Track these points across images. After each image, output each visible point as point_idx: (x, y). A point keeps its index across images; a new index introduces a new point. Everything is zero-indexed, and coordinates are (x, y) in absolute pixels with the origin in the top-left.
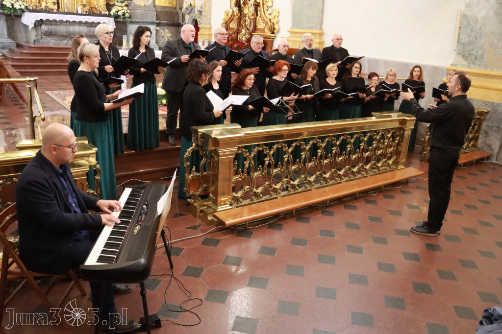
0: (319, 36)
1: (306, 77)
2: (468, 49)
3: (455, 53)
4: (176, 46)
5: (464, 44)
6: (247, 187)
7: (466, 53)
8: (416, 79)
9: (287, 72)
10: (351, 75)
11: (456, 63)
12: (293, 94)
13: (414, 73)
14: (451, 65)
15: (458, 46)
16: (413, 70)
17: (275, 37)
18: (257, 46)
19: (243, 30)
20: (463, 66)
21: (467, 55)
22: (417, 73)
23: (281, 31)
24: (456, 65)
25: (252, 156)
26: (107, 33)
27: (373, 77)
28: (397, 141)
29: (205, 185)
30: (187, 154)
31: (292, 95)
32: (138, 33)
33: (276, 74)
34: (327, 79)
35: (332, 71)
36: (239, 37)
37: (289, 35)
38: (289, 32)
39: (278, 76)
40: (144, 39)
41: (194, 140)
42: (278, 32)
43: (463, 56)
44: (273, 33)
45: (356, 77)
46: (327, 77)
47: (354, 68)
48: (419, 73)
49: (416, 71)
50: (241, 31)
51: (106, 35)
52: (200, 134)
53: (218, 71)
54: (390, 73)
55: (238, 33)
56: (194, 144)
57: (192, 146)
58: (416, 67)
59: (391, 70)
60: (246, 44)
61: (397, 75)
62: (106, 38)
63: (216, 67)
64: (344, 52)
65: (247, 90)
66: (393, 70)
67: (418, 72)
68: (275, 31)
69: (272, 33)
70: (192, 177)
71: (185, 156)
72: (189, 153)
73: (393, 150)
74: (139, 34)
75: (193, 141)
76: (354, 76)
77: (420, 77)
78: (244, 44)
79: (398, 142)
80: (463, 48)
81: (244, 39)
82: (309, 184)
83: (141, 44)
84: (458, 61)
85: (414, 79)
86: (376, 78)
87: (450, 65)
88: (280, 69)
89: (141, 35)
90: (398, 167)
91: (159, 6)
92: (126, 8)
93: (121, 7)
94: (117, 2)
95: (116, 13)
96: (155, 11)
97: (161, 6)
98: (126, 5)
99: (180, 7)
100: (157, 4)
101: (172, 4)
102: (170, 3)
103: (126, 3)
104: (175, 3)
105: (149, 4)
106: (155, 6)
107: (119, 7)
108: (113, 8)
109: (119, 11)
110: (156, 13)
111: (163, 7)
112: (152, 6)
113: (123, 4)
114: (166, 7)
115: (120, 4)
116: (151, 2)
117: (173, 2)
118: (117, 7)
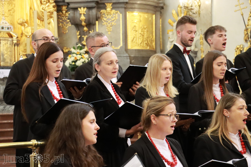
91: (133, 50)
92: (86, 56)
93: (80, 54)
94: (74, 48)
95: (73, 63)
96: (128, 58)
97: (136, 50)
98: (87, 52)
99: (161, 49)
100: (130, 47)
101: (150, 46)
102: (147, 44)
103: (86, 49)
104: (154, 44)
105: (119, 48)
106: (126, 50)
107: (77, 54)
108: (68, 57)
109: (77, 60)
110: (129, 60)
111: (139, 51)
112: (124, 50)
113: (83, 51)
114: (142, 50)
115: (78, 51)
116: (121, 45)
117: (152, 43)
118: (74, 55)
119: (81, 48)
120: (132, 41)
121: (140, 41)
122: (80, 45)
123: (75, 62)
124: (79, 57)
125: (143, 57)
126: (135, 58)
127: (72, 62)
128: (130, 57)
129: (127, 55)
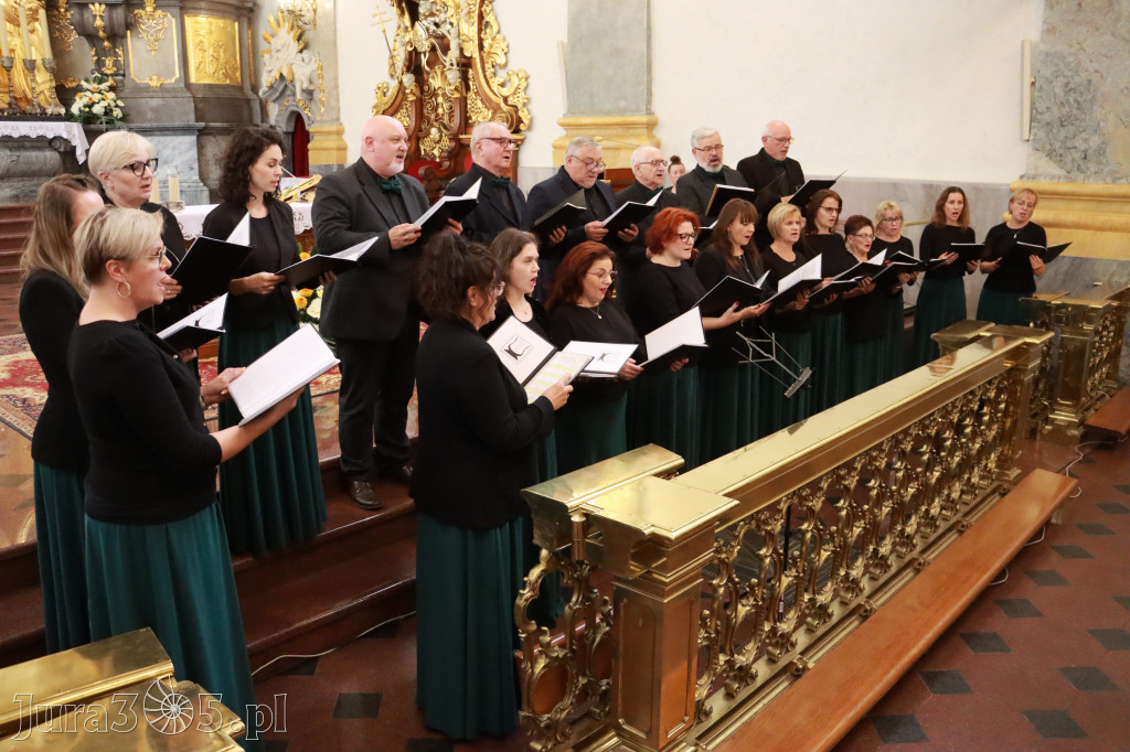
0: (645, 131)
1: (729, 245)
2: (1062, 137)
3: (1025, 150)
4: (358, 189)
5: (1048, 124)
6: (722, 658)
7: (1057, 145)
8: (952, 221)
9: (692, 240)
10: (817, 230)
11: (1032, 172)
12: (735, 306)
13: (948, 205)
14: (1022, 177)
15: (1034, 131)
16: (944, 198)
17: (522, 141)
18: (584, 171)
19: (434, 131)
20: (1053, 177)
21: (1061, 151)
22: (956, 205)
23: (537, 125)
24: (1034, 178)
25: (735, 554)
26: (132, 167)
27: (860, 227)
28: (1002, 406)
29: (582, 681)
30: (527, 593)
31: (731, 309)
32: (239, 155)
33: (659, 249)
34: (775, 247)
35: (790, 223)
36: (422, 148)
37: (562, 132)
38: (562, 125)
39: (666, 254)
40: (264, 175)
41: (544, 537)
42: (529, 128)
43: (1049, 155)
44: (517, 131)
45: (826, 232)
46: (772, 241)
47: (822, 211)
48: (962, 206)
49: (952, 202)
50: (428, 134)
51: (128, 174)
52: (576, 518)
53: (529, 260)
54: (889, 214)
55: (418, 139)
56: (544, 553)
57: (536, 562)
58: (953, 190)
59: (891, 207)
60: (447, 164)
61: (905, 217)
62: (126, 182)
63: (519, 250)
64: (793, 167)
65: (595, 308)
66: (893, 203)
67: (959, 202)
68: (522, 127)
69: (513, 132)
70: (544, 668)
71: (521, 602)
72: (533, 590)
73: (997, 432)
74: (243, 159)
75: (537, 541)
76: (823, 231)
77: (962, 216)
78: (440, 165)
79: (1006, 407)
80: (1047, 136)
81: (436, 152)
82: (853, 590)
83: (252, 191)
84: (1036, 169)
85: (949, 223)
86: (867, 230)
87: (1018, 177)
88: (671, 234)
89: (253, 160)
90: (1008, 476)
91: (199, 85)
92: (111, 95)
93: (100, 92)
94: (87, 81)
95: (87, 109)
96: (192, 99)
97: (205, 85)
98: (112, 89)
99: (252, 85)
100: (193, 80)
101: (231, 79)
102: (226, 75)
103: (110, 82)
104: (238, 74)
105: (173, 81)
106: (188, 86)
107: (93, 93)
108: (77, 98)
109: (94, 103)
110: (193, 105)
111: (210, 86)
112: (182, 85)
113: (104, 86)
114: (217, 86)
115: (96, 86)
116: (178, 76)
117: (234, 73)
118: (88, 93)
119: (100, 81)
120: (198, 68)
121: (210, 69)
122: (97, 74)
123: (90, 106)
124: (97, 97)
125: (219, 98)
126: (204, 99)
127: (85, 106)
128: (194, 97)
129: (190, 95)
